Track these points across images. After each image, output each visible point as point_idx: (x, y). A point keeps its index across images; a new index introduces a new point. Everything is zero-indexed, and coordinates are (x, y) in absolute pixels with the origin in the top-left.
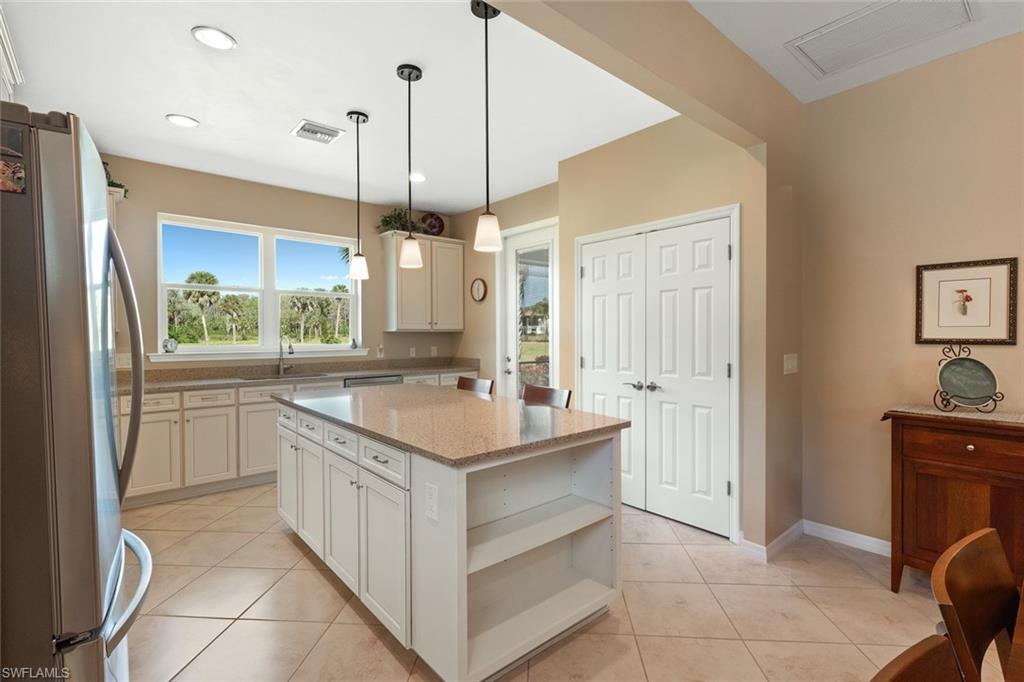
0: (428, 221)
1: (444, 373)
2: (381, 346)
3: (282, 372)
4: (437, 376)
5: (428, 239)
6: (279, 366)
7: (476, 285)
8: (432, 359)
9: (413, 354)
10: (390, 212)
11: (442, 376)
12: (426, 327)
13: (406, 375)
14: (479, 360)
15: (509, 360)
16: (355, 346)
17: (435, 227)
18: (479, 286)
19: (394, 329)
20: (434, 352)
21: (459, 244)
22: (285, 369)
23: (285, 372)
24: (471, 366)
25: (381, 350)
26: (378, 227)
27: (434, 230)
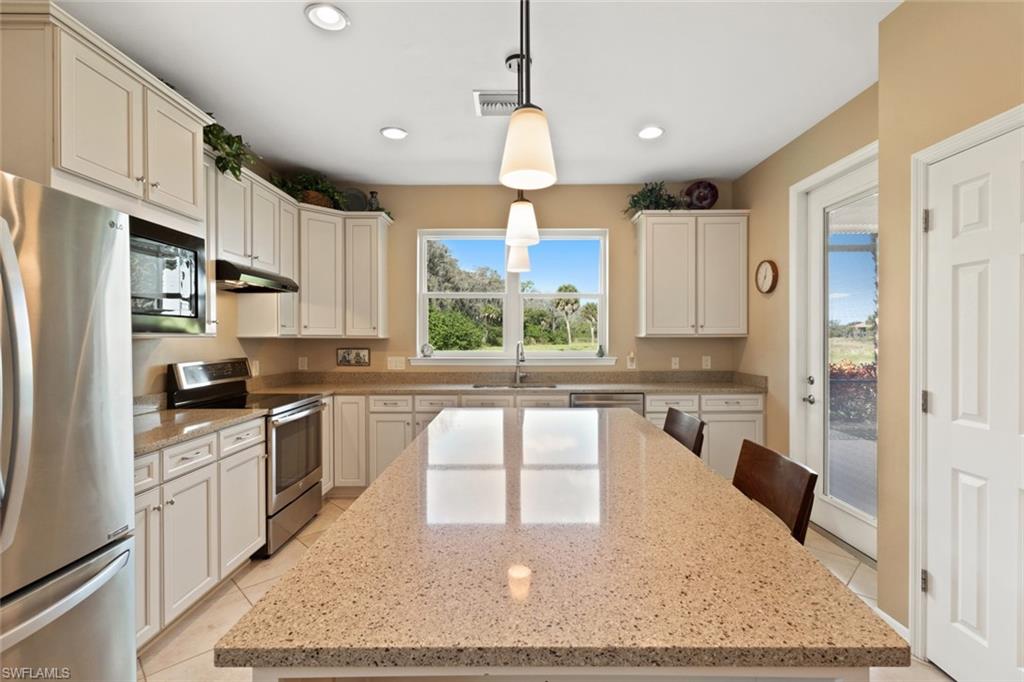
0: (696, 194)
1: (706, 393)
2: (632, 355)
3: (518, 380)
4: (696, 397)
5: (691, 215)
6: (516, 374)
7: (762, 270)
8: (703, 373)
9: (675, 364)
10: (640, 189)
11: (704, 397)
12: (689, 332)
13: (651, 392)
14: (766, 378)
15: (812, 382)
16: (601, 353)
17: (705, 198)
18: (766, 273)
19: (643, 334)
20: (707, 364)
21: (742, 215)
22: (522, 378)
23: (521, 382)
24: (756, 387)
25: (632, 360)
26: (626, 211)
27: (705, 203)
